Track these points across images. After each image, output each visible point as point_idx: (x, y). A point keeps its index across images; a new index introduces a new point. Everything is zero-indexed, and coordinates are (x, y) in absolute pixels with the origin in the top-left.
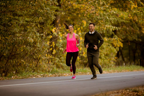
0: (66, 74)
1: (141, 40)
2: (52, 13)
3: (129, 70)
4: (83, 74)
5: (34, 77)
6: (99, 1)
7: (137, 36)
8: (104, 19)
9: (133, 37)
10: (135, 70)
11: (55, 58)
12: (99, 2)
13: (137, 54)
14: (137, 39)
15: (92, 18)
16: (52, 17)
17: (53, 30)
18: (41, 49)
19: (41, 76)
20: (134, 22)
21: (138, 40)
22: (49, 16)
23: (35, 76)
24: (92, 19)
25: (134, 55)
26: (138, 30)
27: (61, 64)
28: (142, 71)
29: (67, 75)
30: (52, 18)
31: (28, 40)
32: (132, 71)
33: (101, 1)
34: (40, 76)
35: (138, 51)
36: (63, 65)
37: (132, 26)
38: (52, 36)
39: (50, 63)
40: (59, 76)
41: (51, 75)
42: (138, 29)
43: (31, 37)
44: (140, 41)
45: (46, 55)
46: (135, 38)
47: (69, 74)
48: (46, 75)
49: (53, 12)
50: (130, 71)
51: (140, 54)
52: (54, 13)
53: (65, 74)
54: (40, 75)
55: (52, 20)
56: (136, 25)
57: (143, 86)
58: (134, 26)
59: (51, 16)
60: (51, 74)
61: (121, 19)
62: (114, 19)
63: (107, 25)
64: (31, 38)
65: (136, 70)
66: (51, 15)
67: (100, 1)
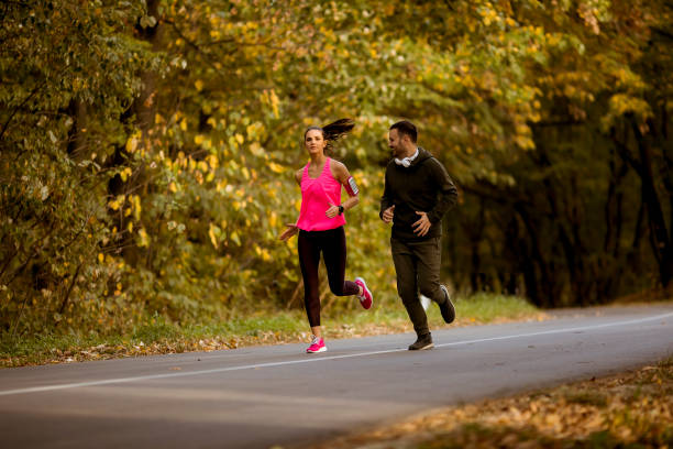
0: (207, 341)
1: (511, 181)
2: (128, 62)
3: (477, 319)
4: (283, 339)
5: (70, 360)
6: (326, 5)
7: (491, 165)
8: (353, 90)
9: (477, 164)
10: (500, 314)
11: (138, 271)
12: (328, 12)
13: (484, 248)
14: (493, 177)
15: (298, 84)
16: (127, 84)
17: (132, 144)
18: (84, 230)
19: (99, 351)
20: (480, 100)
21: (499, 181)
22: (115, 81)
23: (72, 354)
24: (297, 87)
25: (475, 249)
26: (497, 134)
27: (169, 296)
28: (529, 320)
29: (215, 343)
30: (125, 87)
31: (23, 188)
32: (487, 320)
33: (334, 4)
34: (93, 351)
35: (492, 231)
36: (175, 302)
37: (470, 116)
38: (133, 170)
39: (117, 293)
40: (180, 350)
41: (142, 348)
42: (500, 129)
43: (35, 176)
44: (507, 183)
45: (101, 257)
46: (484, 172)
47: (220, 342)
48: (120, 348)
49: (131, 60)
50: (479, 323)
51: (499, 247)
52: (135, 61)
53: (201, 342)
54: (93, 348)
55: (128, 95)
56: (485, 109)
57: (593, 379)
58: (477, 116)
59: (124, 80)
60: (142, 344)
61: (422, 88)
62: (399, 89)
63: (366, 115)
64: (37, 179)
65: (504, 319)
66: (121, 72)
67: (330, 7)
